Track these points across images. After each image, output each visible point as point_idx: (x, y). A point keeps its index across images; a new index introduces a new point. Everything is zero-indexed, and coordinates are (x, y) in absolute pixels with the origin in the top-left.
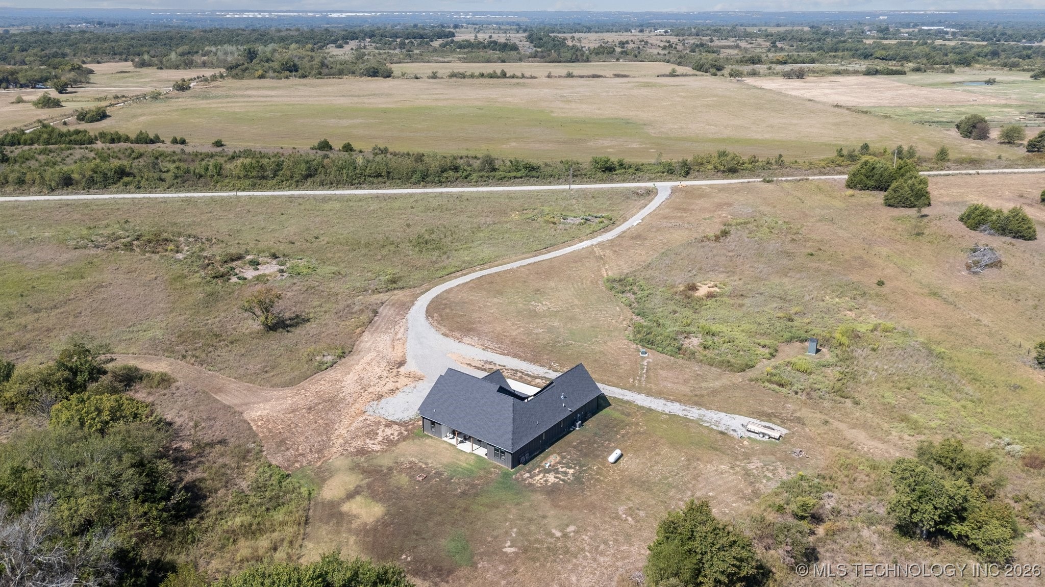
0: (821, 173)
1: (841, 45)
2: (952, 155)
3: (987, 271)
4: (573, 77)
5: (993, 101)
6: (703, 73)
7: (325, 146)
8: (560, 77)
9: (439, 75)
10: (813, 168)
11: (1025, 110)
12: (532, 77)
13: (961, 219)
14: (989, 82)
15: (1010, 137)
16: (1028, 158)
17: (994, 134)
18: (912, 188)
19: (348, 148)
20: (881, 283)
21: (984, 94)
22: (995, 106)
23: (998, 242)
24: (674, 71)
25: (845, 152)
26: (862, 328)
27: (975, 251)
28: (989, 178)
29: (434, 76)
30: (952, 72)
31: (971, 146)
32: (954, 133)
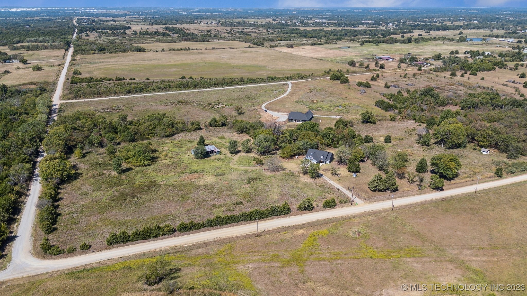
0: (322, 77)
1: (294, 31)
2: (350, 71)
3: (364, 94)
4: (215, 49)
5: (352, 54)
6: (258, 46)
7: (184, 78)
8: (210, 49)
9: (165, 50)
10: (320, 76)
11: (362, 57)
12: (200, 50)
13: (357, 85)
14: (349, 47)
15: (361, 65)
16: (366, 71)
17: (357, 65)
18: (345, 79)
19: (191, 78)
20: (346, 97)
21: (349, 52)
22: (354, 56)
23: (365, 88)
24: (250, 46)
25: (326, 72)
26: (347, 104)
27: (361, 90)
28: (359, 76)
29: (163, 50)
30: (337, 43)
31: (352, 69)
32: (347, 65)
